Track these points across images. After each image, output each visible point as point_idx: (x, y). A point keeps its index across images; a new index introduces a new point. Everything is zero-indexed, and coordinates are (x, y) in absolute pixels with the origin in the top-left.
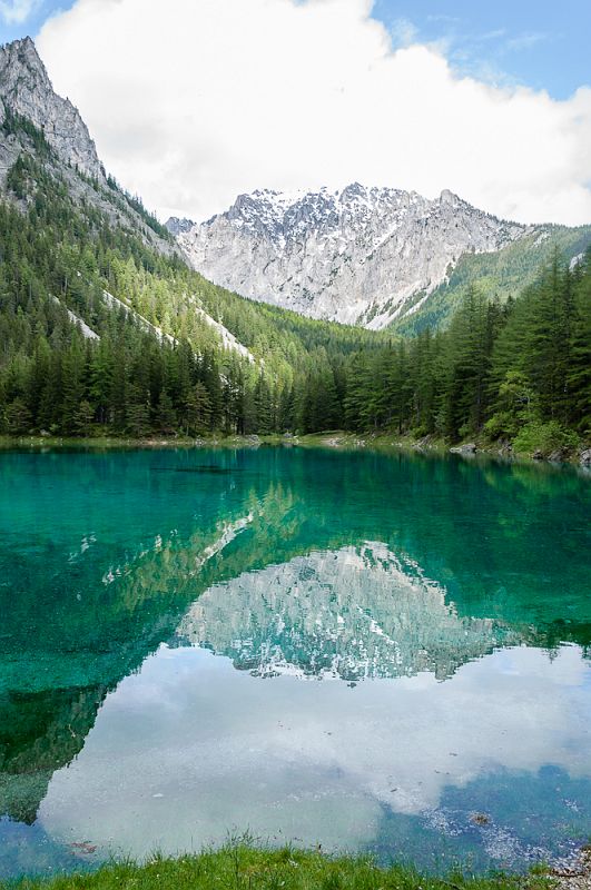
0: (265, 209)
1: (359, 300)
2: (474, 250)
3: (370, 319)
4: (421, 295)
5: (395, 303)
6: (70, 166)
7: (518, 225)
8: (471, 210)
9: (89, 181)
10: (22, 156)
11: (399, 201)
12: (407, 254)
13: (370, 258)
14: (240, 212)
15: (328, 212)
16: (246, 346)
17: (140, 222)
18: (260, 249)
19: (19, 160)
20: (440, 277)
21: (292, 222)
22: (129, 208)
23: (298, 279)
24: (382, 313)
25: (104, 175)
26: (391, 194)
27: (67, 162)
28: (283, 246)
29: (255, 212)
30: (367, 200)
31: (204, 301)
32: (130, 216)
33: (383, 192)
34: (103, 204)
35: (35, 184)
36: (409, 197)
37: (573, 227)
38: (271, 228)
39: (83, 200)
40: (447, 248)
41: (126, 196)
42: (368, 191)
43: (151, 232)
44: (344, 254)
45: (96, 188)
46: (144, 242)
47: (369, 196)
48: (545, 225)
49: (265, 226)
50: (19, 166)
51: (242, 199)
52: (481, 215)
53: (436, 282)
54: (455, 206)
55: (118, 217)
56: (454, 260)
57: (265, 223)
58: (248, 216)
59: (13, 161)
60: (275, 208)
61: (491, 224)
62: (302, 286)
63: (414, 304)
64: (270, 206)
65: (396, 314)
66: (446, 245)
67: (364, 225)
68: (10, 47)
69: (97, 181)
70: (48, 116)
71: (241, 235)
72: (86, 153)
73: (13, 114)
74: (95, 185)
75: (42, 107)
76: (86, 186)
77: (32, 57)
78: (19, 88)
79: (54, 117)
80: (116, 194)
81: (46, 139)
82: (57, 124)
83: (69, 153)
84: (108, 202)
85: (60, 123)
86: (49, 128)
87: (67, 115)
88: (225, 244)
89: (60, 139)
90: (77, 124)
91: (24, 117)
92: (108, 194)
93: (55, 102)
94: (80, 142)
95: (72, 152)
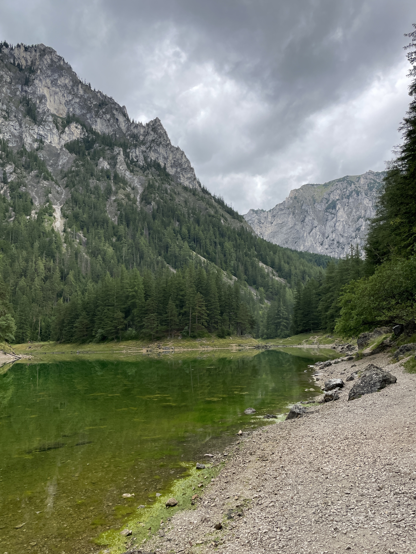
6: (180, 184)
9: (190, 191)
10: (151, 181)
22: (214, 203)
32: (214, 208)
34: (198, 202)
41: (214, 197)
45: (194, 194)
55: (207, 209)
59: (146, 185)
68: (148, 125)
69: (195, 190)
70: (168, 158)
71: (294, 214)
72: (189, 175)
73: (149, 160)
74: (194, 192)
75: (165, 154)
76: (189, 194)
77: (159, 127)
78: (152, 145)
79: (171, 158)
80: (207, 196)
81: (167, 171)
82: (173, 162)
83: (180, 177)
84: (201, 201)
85: (174, 161)
86: (168, 165)
87: (178, 156)
88: (283, 221)
89: (174, 170)
90: (184, 160)
91: (155, 161)
92: (202, 197)
93: (172, 149)
94: (186, 169)
95: (181, 176)
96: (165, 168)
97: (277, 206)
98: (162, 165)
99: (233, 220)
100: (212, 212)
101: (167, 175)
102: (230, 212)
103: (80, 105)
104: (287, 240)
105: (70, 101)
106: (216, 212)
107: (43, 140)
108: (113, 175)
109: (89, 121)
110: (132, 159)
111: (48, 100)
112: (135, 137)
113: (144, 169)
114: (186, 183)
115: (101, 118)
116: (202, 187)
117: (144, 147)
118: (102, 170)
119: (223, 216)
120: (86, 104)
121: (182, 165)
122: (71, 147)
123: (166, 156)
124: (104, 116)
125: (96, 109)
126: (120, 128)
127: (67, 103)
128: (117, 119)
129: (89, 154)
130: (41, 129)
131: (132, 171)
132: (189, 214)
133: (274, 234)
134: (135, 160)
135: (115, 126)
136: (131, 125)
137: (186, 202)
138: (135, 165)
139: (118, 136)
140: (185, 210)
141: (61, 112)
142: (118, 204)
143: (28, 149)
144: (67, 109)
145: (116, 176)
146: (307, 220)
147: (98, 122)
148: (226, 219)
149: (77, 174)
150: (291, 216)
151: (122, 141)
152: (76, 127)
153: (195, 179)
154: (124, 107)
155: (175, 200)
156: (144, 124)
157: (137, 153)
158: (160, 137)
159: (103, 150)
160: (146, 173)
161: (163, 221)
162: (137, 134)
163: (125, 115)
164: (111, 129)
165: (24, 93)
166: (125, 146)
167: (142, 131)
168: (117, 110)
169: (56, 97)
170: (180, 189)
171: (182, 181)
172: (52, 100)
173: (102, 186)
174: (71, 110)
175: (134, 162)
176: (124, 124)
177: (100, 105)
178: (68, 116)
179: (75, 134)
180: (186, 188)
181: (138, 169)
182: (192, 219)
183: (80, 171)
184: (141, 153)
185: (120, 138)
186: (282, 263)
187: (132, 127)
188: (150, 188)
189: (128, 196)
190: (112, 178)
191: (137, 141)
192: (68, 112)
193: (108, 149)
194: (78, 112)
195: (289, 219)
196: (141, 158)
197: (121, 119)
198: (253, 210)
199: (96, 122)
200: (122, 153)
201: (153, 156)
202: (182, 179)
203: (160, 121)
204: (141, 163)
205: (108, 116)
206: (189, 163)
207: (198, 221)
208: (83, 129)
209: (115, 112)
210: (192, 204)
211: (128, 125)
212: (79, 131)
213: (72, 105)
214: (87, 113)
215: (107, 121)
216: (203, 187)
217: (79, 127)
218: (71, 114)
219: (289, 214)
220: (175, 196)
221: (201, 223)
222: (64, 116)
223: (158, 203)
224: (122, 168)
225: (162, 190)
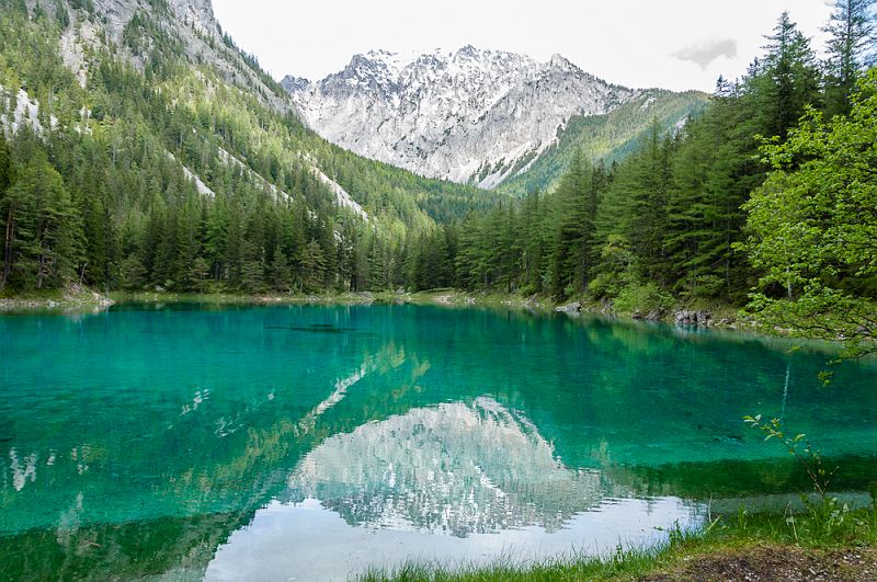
0: (380, 69)
1: (471, 159)
2: (583, 112)
3: (481, 179)
4: (532, 156)
5: (506, 163)
6: (186, 24)
7: (626, 90)
8: (580, 73)
10: (138, 13)
11: (510, 63)
12: (518, 115)
13: (482, 119)
14: (355, 72)
15: (441, 72)
16: (360, 204)
17: (257, 81)
18: (375, 108)
19: (135, 17)
20: (550, 139)
21: (405, 82)
22: (245, 66)
23: (412, 138)
24: (493, 172)
25: (220, 33)
26: (504, 56)
27: (183, 19)
28: (397, 105)
29: (370, 72)
30: (480, 62)
31: (319, 159)
32: (245, 74)
33: (496, 54)
34: (219, 61)
35: (151, 41)
36: (521, 60)
37: (679, 92)
38: (385, 87)
39: (199, 58)
40: (557, 110)
41: (242, 54)
42: (481, 54)
43: (267, 90)
44: (457, 114)
45: (212, 46)
46: (259, 100)
47: (482, 58)
48: (652, 90)
49: (380, 85)
50: (135, 22)
51: (357, 59)
52: (591, 79)
53: (546, 143)
54: (566, 69)
55: (234, 75)
56: (564, 122)
57: (380, 82)
58: (362, 76)
59: (129, 17)
60: (389, 68)
61: (600, 87)
62: (416, 145)
63: (525, 164)
64: (385, 67)
65: (507, 173)
66: (556, 107)
67: (477, 87)
69: (213, 39)
72: (202, 11)
74: (211, 43)
76: (202, 43)
80: (232, 51)
84: (224, 60)
88: (340, 102)
92: (225, 52)
97: (330, 76)
104: (343, 135)
106: (249, 82)
114: (197, 24)
119: (260, 91)
133: (324, 123)
146: (375, 106)
153: (213, 19)
171: (189, 20)
186: (355, 178)
188: (137, 24)
195: (349, 102)
198: (290, 78)
202: (189, 15)
216: (226, 35)
223: (153, 56)
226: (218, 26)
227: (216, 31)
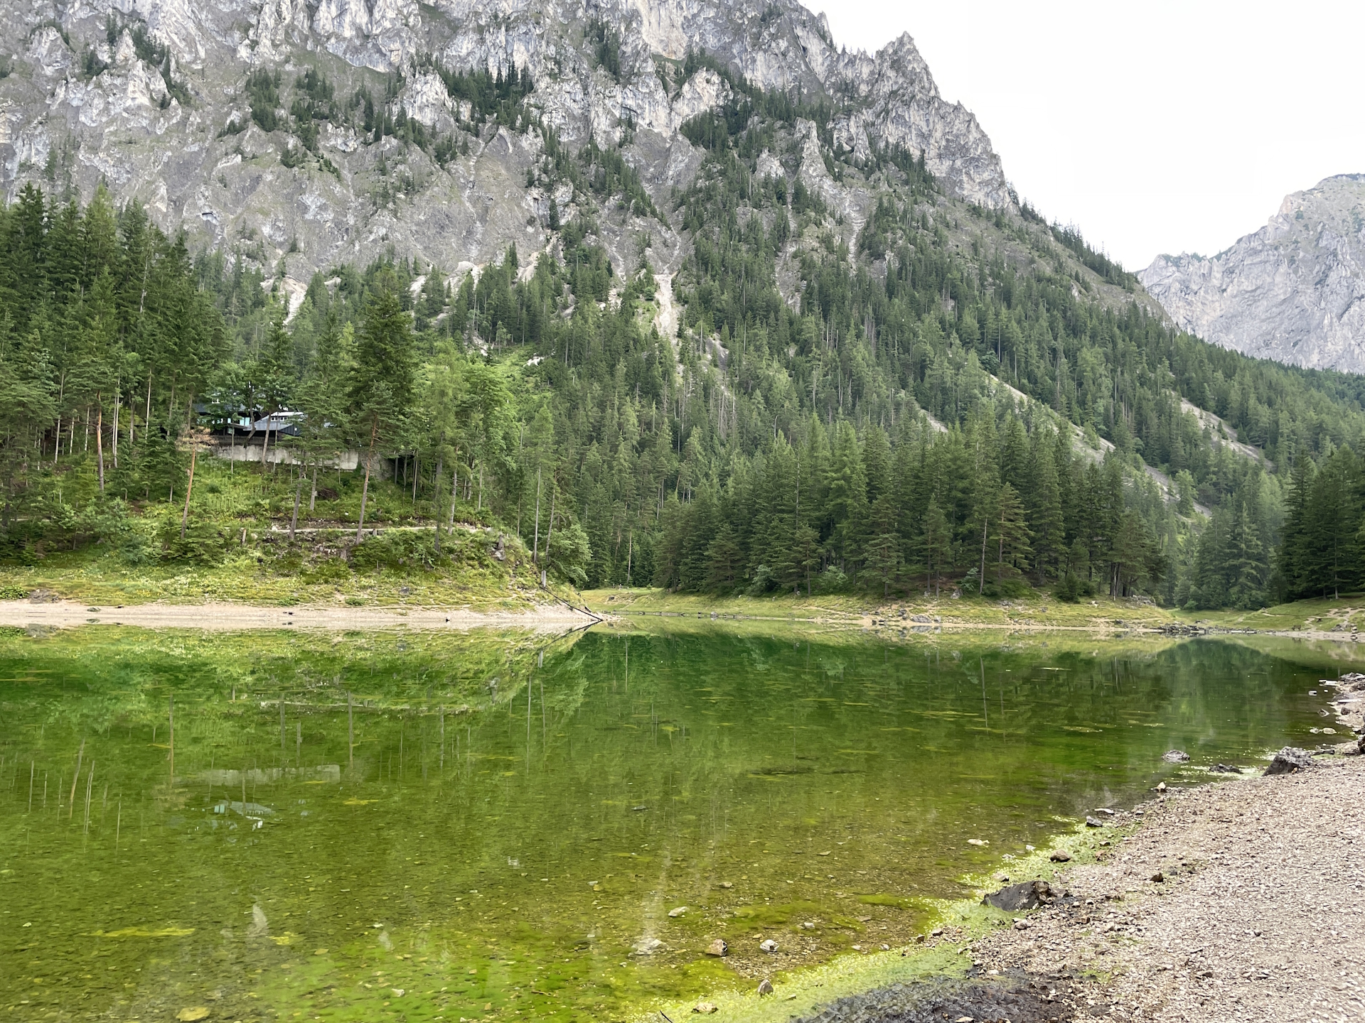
6: (961, 200)
9: (989, 217)
10: (887, 199)
17: (1072, 265)
19: (881, 205)
22: (1055, 245)
25: (1017, 203)
27: (958, 195)
32: (1054, 257)
35: (900, 233)
41: (1053, 229)
43: (1091, 277)
45: (999, 225)
46: (1075, 293)
50: (880, 213)
59: (873, 209)
68: (881, 54)
69: (1003, 213)
70: (930, 135)
71: (1292, 261)
72: (986, 176)
73: (882, 145)
74: (998, 221)
75: (923, 124)
76: (983, 224)
77: (910, 57)
78: (890, 106)
79: (938, 135)
80: (1034, 227)
81: (927, 168)
82: (944, 143)
83: (961, 181)
84: (1018, 241)
85: (948, 140)
86: (932, 152)
87: (959, 126)
88: (1259, 283)
89: (947, 163)
90: (974, 135)
91: (897, 145)
92: (1020, 230)
93: (941, 112)
94: (978, 160)
95: (965, 178)
96: (922, 162)
97: (1240, 241)
98: (916, 154)
99: (1106, 287)
100: (1047, 269)
101: (928, 179)
102: (1100, 266)
103: (716, 24)
104: (1268, 337)
105: (694, 16)
106: (1059, 268)
107: (634, 120)
108: (791, 191)
109: (737, 61)
110: (840, 146)
111: (645, 22)
112: (847, 88)
113: (867, 169)
114: (978, 196)
115: (765, 51)
116: (1021, 205)
117: (870, 111)
118: (766, 183)
119: (1077, 279)
120: (731, 21)
121: (968, 150)
122: (696, 131)
123: (925, 130)
124: (773, 45)
125: (754, 30)
126: (810, 71)
127: (689, 23)
128: (805, 49)
129: (736, 144)
130: (630, 95)
131: (838, 178)
132: (982, 279)
133: (1229, 322)
134: (847, 148)
135: (799, 66)
136: (838, 59)
137: (975, 247)
138: (846, 162)
139: (805, 91)
140: (971, 268)
141: (674, 46)
142: (803, 262)
143: (603, 147)
144: (686, 39)
145: (799, 193)
146: (1333, 277)
147: (758, 63)
148: (1086, 287)
149: (709, 195)
150: (1283, 268)
151: (815, 102)
152: (708, 81)
153: (1002, 184)
154: (822, 15)
155: (946, 243)
156: (871, 53)
157: (853, 130)
158: (912, 82)
159: (769, 132)
160: (873, 177)
161: (913, 301)
162: (853, 82)
163: (823, 36)
164: (789, 76)
165: (591, 12)
166: (822, 116)
167: (865, 70)
168: (804, 25)
169: (663, 12)
170: (960, 214)
171: (965, 193)
172: (653, 20)
173: (765, 220)
174: (697, 38)
175: (844, 153)
176: (820, 60)
177: (763, 19)
178: (690, 56)
179: (705, 99)
180: (975, 211)
181: (853, 170)
182: (990, 291)
183: (714, 188)
184: (861, 130)
185: (810, 95)
186: (1252, 402)
187: (841, 64)
188: (882, 216)
189: (826, 241)
190: (789, 200)
191: (852, 98)
192: (690, 46)
193: (782, 127)
194: (712, 42)
195: (1278, 279)
196: (863, 141)
197: (814, 46)
198: (1167, 258)
199: (754, 61)
200: (814, 133)
201: (891, 133)
202: (966, 186)
203: (911, 39)
204: (861, 155)
205: (783, 44)
206: (988, 142)
207: (1006, 296)
208: (722, 83)
209: (799, 31)
210: (993, 251)
211: (832, 61)
212: (713, 90)
213: (699, 27)
214: (733, 42)
215: (780, 57)
216: (1025, 205)
217: (716, 79)
218: (696, 50)
219: (1278, 264)
220: (946, 232)
221: (1014, 301)
222: (681, 55)
223: (901, 255)
224: (814, 173)
225: (912, 219)
226: (1012, 193)
227: (1008, 199)
